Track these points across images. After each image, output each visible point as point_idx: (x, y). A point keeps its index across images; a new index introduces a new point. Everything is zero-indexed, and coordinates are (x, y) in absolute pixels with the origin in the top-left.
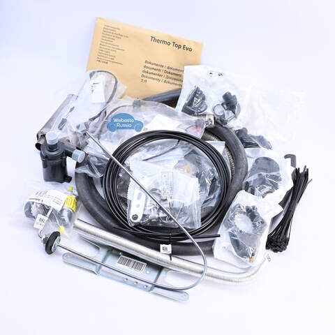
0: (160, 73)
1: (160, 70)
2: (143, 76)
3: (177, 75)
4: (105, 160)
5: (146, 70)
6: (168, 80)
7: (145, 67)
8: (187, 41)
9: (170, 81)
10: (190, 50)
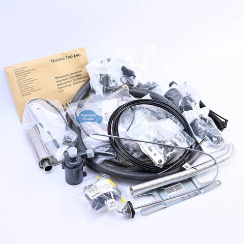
0: (69, 80)
1: (67, 79)
2: (59, 88)
3: (78, 76)
4: (108, 145)
5: (59, 83)
6: (75, 82)
7: (57, 82)
8: (75, 50)
9: (76, 81)
10: (79, 55)
